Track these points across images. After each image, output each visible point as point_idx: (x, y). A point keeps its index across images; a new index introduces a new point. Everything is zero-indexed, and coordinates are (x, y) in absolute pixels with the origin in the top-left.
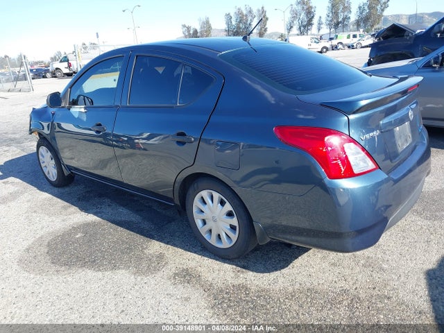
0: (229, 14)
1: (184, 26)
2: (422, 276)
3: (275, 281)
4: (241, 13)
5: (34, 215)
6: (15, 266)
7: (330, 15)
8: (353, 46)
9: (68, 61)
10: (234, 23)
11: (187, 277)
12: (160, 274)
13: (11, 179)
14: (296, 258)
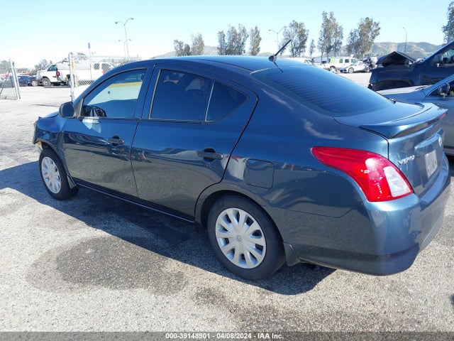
0: (222, 32)
1: (176, 41)
2: (448, 301)
3: (302, 303)
4: (235, 32)
5: (38, 228)
6: (24, 282)
7: (323, 39)
8: (345, 70)
9: (57, 70)
10: (226, 41)
11: (211, 298)
12: (181, 294)
13: (8, 190)
14: (320, 280)
